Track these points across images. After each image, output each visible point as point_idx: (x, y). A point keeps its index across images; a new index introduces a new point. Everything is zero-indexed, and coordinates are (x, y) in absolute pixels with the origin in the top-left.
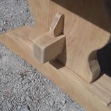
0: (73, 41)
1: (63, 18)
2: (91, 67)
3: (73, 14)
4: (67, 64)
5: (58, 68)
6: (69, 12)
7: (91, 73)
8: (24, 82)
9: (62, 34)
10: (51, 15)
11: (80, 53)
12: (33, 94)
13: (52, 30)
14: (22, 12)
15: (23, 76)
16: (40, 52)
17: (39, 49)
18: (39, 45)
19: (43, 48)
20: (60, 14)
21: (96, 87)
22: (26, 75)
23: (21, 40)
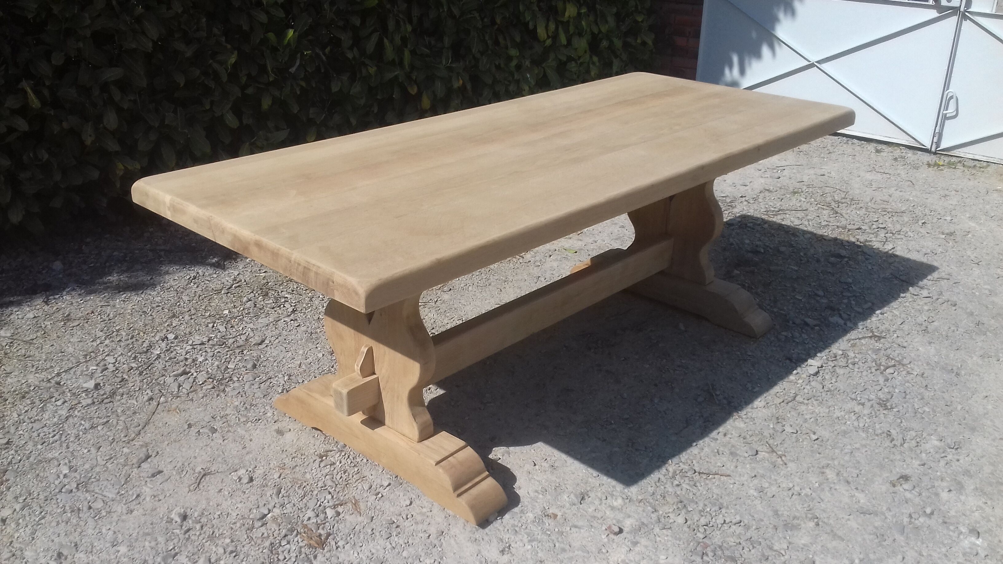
0: (387, 382)
1: (370, 351)
2: (414, 416)
3: (381, 346)
4: (387, 421)
5: (373, 429)
6: (377, 343)
7: (415, 424)
8: (322, 465)
9: (374, 374)
10: (358, 350)
11: (398, 398)
12: (338, 477)
13: (357, 368)
14: (320, 355)
15: (321, 457)
16: (342, 399)
17: (340, 393)
18: (340, 389)
19: (345, 391)
20: (366, 347)
21: (428, 447)
22: (327, 456)
23: (317, 396)
